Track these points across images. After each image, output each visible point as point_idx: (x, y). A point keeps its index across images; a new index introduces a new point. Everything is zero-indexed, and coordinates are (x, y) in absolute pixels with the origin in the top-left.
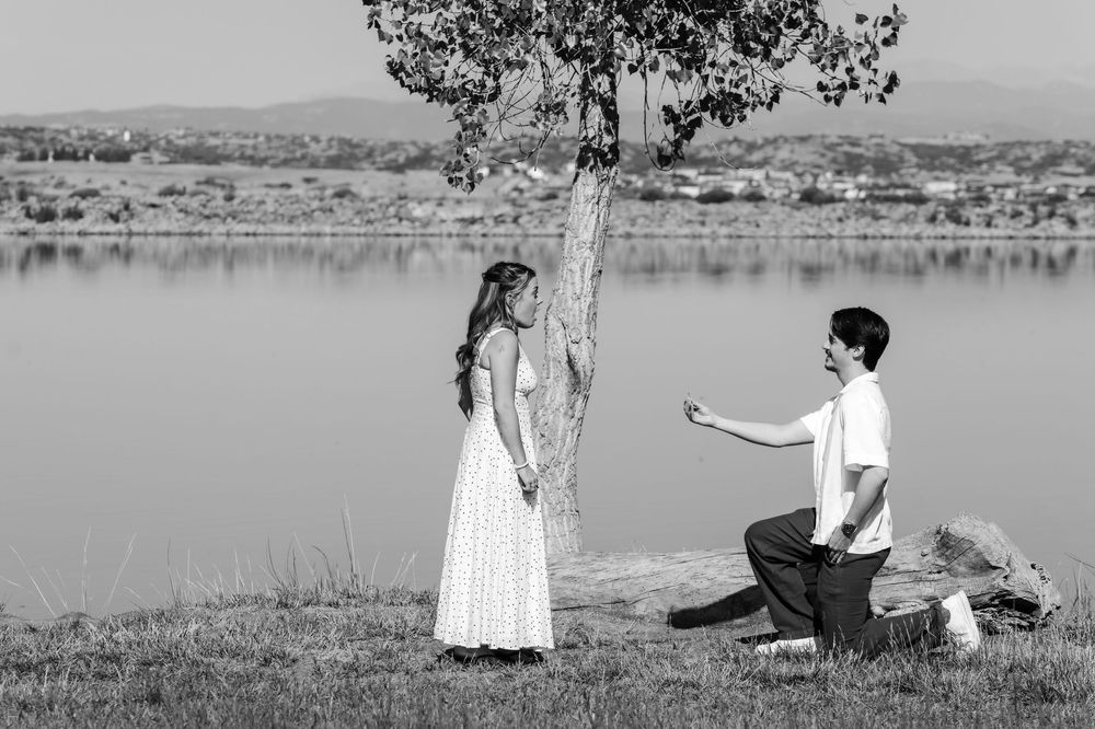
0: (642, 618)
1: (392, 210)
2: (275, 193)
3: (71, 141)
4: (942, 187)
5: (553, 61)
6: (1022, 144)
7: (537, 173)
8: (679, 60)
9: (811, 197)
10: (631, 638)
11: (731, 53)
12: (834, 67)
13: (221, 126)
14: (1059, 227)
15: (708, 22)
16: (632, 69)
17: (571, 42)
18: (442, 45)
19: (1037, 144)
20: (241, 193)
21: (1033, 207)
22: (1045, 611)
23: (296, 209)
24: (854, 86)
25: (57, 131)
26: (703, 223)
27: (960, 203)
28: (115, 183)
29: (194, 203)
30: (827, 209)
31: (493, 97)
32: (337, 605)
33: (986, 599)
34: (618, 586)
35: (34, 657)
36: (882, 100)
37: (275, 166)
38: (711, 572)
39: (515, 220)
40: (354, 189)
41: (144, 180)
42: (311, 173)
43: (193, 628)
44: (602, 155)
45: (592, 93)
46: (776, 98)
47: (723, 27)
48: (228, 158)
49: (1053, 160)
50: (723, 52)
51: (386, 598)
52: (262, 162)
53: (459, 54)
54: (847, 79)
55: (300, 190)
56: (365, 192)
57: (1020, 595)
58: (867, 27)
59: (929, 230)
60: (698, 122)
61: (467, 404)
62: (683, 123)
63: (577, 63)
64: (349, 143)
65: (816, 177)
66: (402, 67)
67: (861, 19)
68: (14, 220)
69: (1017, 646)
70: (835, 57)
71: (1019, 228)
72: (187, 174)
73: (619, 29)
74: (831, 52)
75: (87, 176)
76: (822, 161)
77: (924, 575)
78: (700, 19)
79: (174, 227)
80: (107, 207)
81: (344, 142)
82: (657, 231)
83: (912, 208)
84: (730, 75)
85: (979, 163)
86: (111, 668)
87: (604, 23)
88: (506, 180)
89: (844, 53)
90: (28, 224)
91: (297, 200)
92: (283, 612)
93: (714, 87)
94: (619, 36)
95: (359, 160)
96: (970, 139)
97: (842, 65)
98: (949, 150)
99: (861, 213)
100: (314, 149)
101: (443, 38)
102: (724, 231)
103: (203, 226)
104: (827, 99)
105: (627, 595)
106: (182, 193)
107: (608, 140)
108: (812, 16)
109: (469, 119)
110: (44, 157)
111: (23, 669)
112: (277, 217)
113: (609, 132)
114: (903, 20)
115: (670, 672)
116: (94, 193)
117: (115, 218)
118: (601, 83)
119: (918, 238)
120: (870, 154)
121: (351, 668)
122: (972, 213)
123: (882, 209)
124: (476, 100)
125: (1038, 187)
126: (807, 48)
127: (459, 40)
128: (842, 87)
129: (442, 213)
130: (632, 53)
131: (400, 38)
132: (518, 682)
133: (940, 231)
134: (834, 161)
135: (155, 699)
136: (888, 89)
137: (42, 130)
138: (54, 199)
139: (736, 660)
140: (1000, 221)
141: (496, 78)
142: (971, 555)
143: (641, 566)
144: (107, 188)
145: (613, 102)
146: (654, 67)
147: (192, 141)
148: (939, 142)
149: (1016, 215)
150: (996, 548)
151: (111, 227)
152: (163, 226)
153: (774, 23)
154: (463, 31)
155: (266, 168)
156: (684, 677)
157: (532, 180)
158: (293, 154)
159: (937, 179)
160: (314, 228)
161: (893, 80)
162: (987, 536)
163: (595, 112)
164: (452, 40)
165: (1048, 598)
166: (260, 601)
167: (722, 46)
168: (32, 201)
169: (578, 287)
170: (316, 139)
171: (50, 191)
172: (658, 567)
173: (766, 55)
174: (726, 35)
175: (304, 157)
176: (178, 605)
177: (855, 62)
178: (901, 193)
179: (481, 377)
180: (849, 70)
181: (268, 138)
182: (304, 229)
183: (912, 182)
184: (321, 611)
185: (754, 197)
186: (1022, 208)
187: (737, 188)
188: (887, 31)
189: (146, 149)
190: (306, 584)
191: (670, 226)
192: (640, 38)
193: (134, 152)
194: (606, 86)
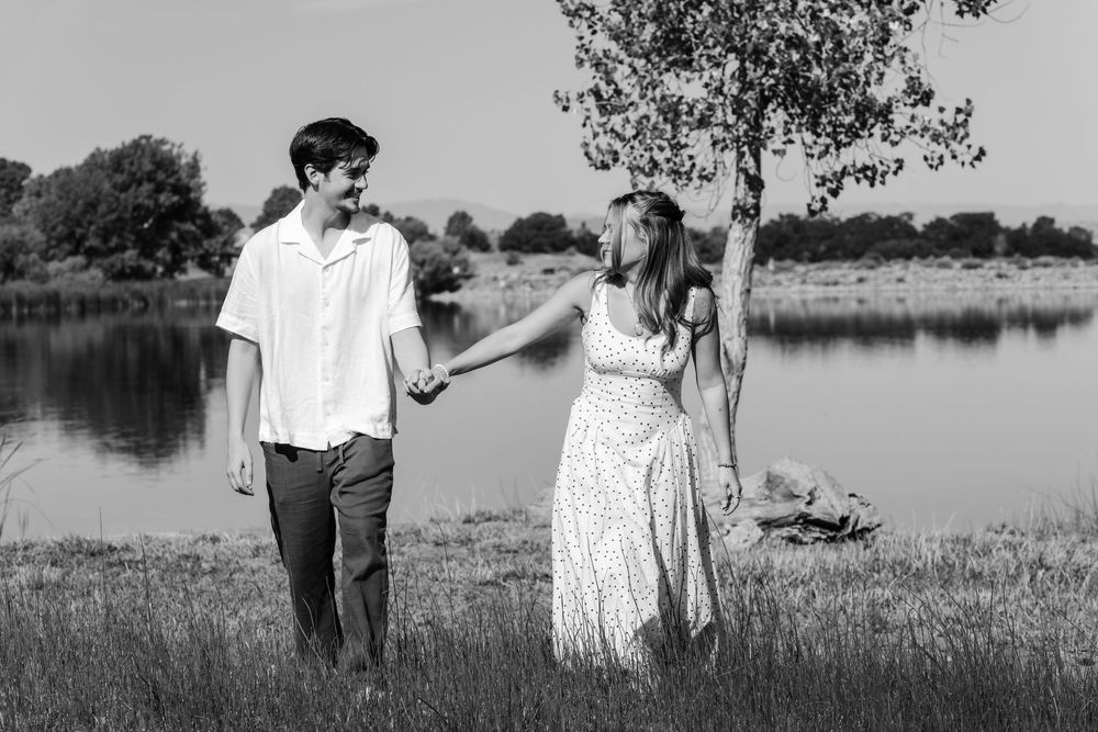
57: (817, 516)
118: (748, 162)
136: (978, 158)
142: (782, 486)
150: (800, 482)
161: (982, 152)
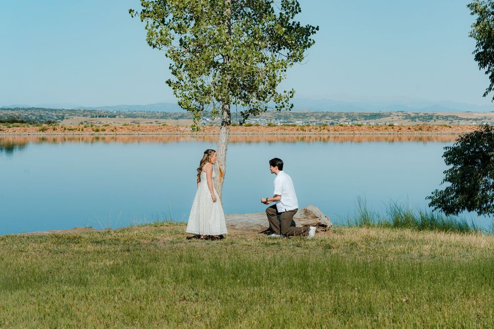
0: (237, 229)
1: (176, 129)
2: (149, 124)
3: (102, 113)
4: (299, 123)
5: (216, 102)
6: (317, 112)
7: (208, 119)
8: (244, 101)
9: (269, 125)
10: (235, 234)
11: (256, 100)
12: (279, 102)
13: (137, 109)
14: (326, 132)
15: (251, 93)
16: (234, 104)
17: (220, 98)
18: (190, 98)
19: (321, 112)
20: (141, 125)
21: (320, 127)
22: (328, 227)
23: (153, 129)
24: (284, 107)
25: (99, 111)
26: (246, 131)
27: (304, 126)
28: (112, 123)
29: (131, 127)
30: (274, 128)
31: (202, 110)
32: (168, 226)
33: (315, 224)
34: (232, 222)
35: (100, 239)
36: (290, 110)
37: (148, 118)
38: (253, 219)
39: (203, 131)
40: (167, 124)
41: (119, 122)
42: (157, 120)
43: (136, 232)
44: (227, 123)
45: (224, 109)
46: (266, 110)
47: (254, 94)
48: (138, 117)
49: (324, 116)
50: (254, 100)
51: (179, 224)
52: (146, 117)
53: (194, 100)
54: (282, 105)
55: (154, 124)
56: (170, 125)
57: (323, 223)
58: (287, 93)
59: (297, 132)
60: (248, 115)
61: (199, 180)
62: (245, 116)
63: (221, 102)
64: (165, 113)
65: (271, 120)
66: (181, 103)
67: (285, 92)
68: (90, 131)
69: (322, 235)
70: (279, 100)
71: (317, 132)
72: (129, 121)
73: (231, 94)
74: (279, 99)
75: (106, 121)
76: (272, 116)
77: (301, 219)
78: (249, 92)
79: (126, 133)
80: (111, 128)
81: (164, 113)
82: (235, 133)
83: (293, 127)
84: (256, 105)
85: (307, 117)
86: (117, 242)
87: (227, 93)
88: (201, 121)
89: (281, 99)
90: (94, 132)
91: (154, 126)
92: (155, 228)
93: (252, 107)
94: (230, 96)
95: (168, 117)
96: (305, 111)
97: (281, 102)
98: (301, 114)
99: (281, 129)
100: (158, 114)
101: (191, 97)
102: (251, 133)
103: (133, 133)
104: (278, 110)
105: (234, 224)
106: (128, 125)
107: (228, 119)
108: (274, 91)
109: (197, 115)
110: (96, 117)
111: (97, 243)
112: (150, 130)
113: (228, 118)
114: (294, 92)
115: (245, 243)
116: (108, 125)
117: (113, 131)
118: (227, 107)
119: (294, 134)
120: (283, 115)
121: (172, 242)
122: (306, 128)
123: (286, 128)
124: (198, 111)
125: (321, 122)
126: (273, 98)
127: (194, 97)
128: (281, 107)
129: (187, 129)
130: (234, 100)
131: (181, 97)
132: (210, 246)
133: (299, 133)
134: (275, 116)
135: (128, 250)
136: (291, 107)
137: (96, 111)
138: (99, 127)
139: (259, 239)
140: (312, 130)
141: (203, 106)
142: (312, 214)
143: (237, 217)
144: (111, 124)
145: (229, 111)
146: (239, 103)
147: (130, 113)
148: (299, 112)
149: (316, 129)
150: (317, 213)
151: (112, 133)
152: (124, 133)
153: (265, 93)
154: (195, 95)
155: (147, 119)
156: (248, 244)
157: (207, 121)
158: (153, 115)
159: (298, 120)
160: (158, 133)
161: (292, 105)
162: (316, 210)
163: (225, 113)
164: (193, 97)
165: (329, 224)
166: (150, 225)
167: (254, 98)
168: (94, 127)
169: (222, 152)
170: (158, 112)
171: (98, 125)
172: (241, 217)
173: (264, 100)
174: (255, 95)
175: (155, 116)
176: (132, 226)
177: (284, 101)
178: (290, 124)
179: (203, 174)
180: (282, 103)
181: (147, 112)
182: (156, 133)
183: (293, 121)
184: (164, 228)
185: (257, 125)
186: (317, 127)
187: (253, 123)
188: (291, 95)
189: (119, 115)
190: (161, 221)
191: (238, 132)
192: (235, 96)
193: (117, 115)
194: (228, 107)
